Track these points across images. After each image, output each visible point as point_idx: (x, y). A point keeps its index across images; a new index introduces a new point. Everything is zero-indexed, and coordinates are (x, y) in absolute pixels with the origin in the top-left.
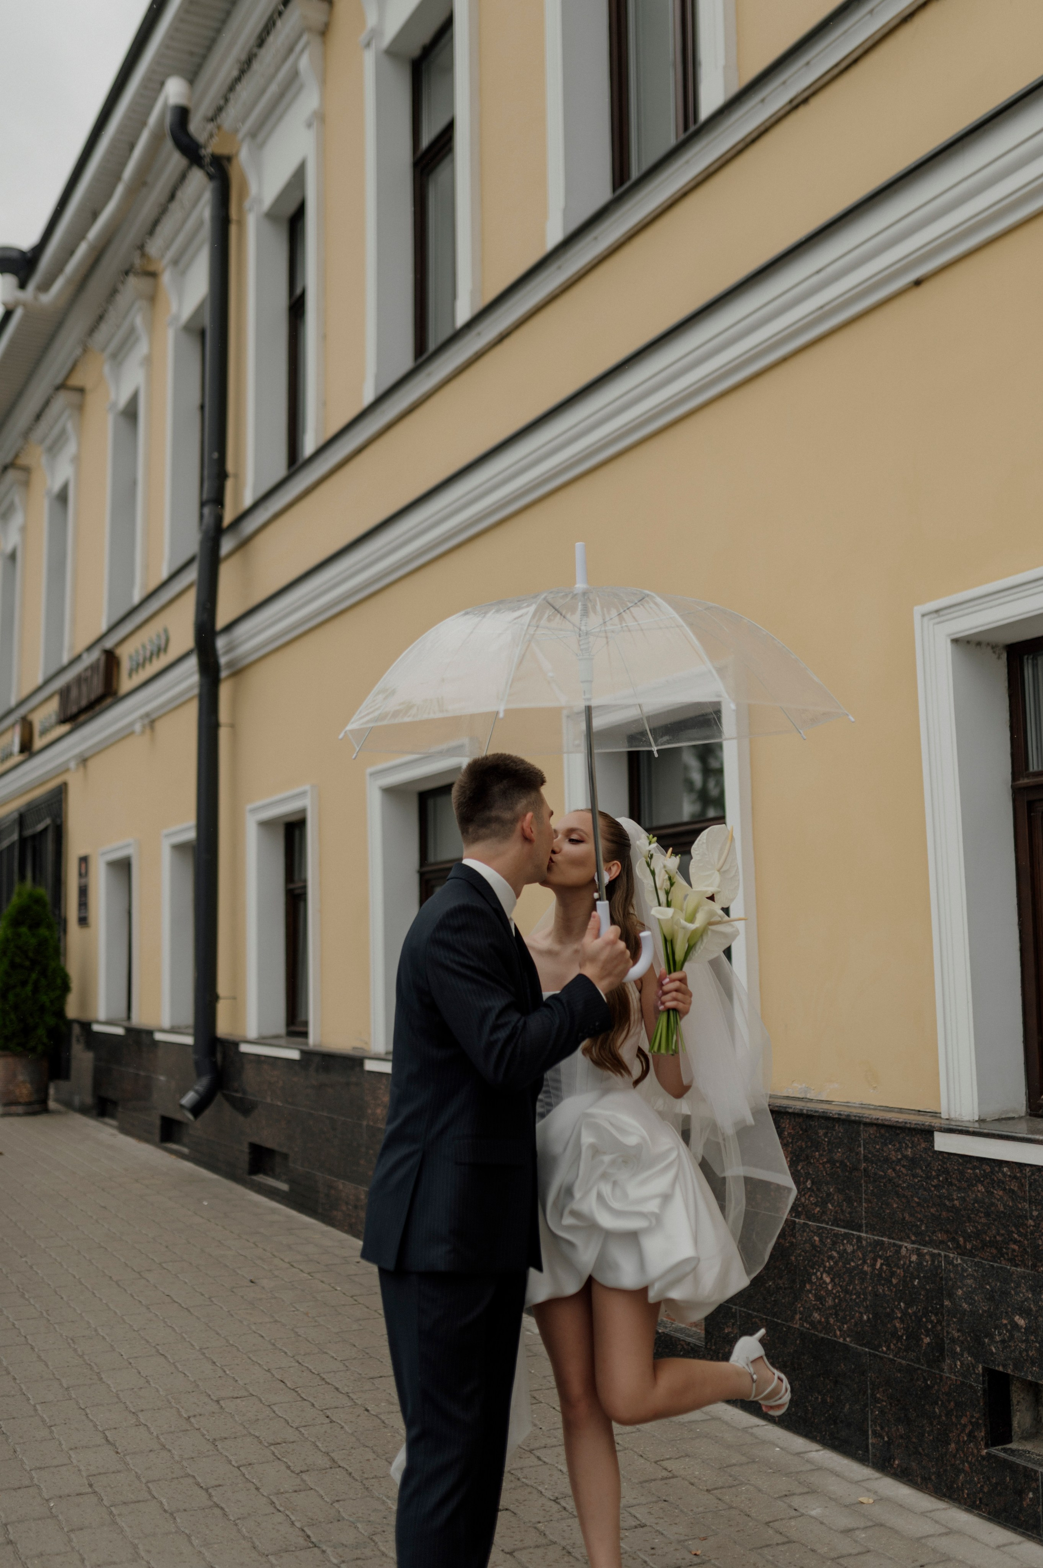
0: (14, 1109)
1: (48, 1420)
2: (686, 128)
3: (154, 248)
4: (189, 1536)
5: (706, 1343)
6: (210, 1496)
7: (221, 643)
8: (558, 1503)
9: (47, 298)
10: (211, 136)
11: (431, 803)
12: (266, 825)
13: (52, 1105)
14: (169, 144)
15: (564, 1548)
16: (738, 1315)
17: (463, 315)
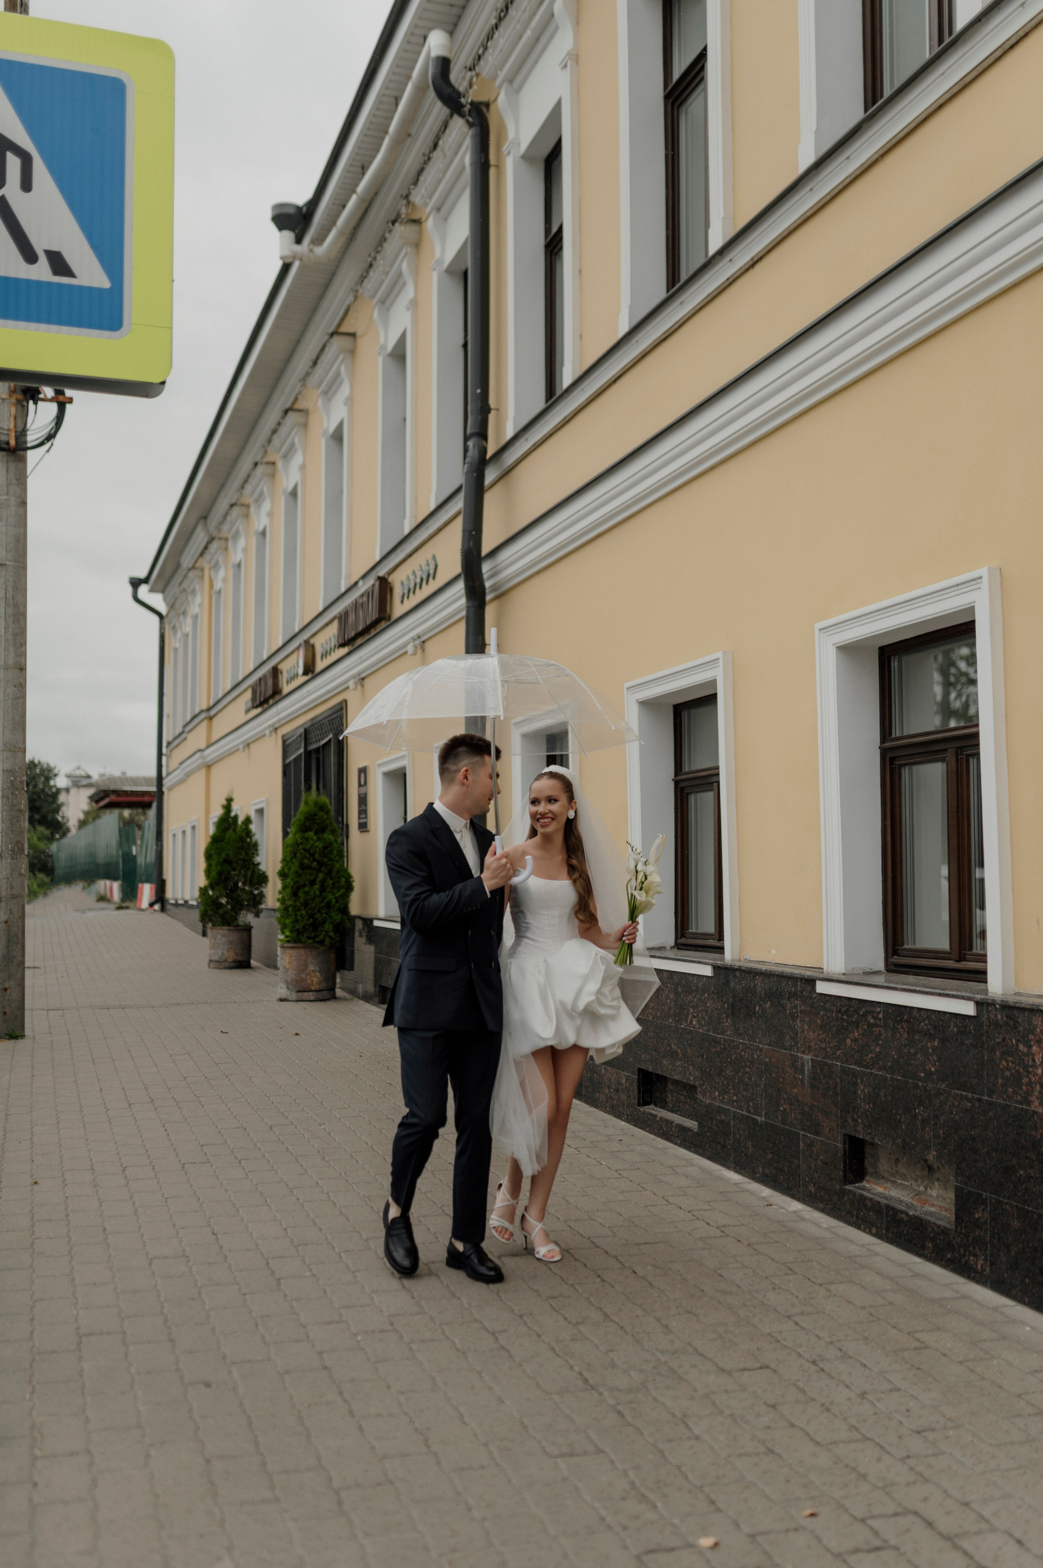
0: (306, 995)
1: (351, 1266)
2: (941, 40)
3: (417, 197)
4: (480, 1373)
5: (957, 1227)
6: (497, 1339)
7: (486, 567)
8: (816, 1365)
9: (320, 250)
10: (471, 85)
11: (685, 714)
12: (528, 737)
13: (339, 992)
14: (431, 94)
15: (822, 1405)
16: (988, 1201)
17: (715, 243)
